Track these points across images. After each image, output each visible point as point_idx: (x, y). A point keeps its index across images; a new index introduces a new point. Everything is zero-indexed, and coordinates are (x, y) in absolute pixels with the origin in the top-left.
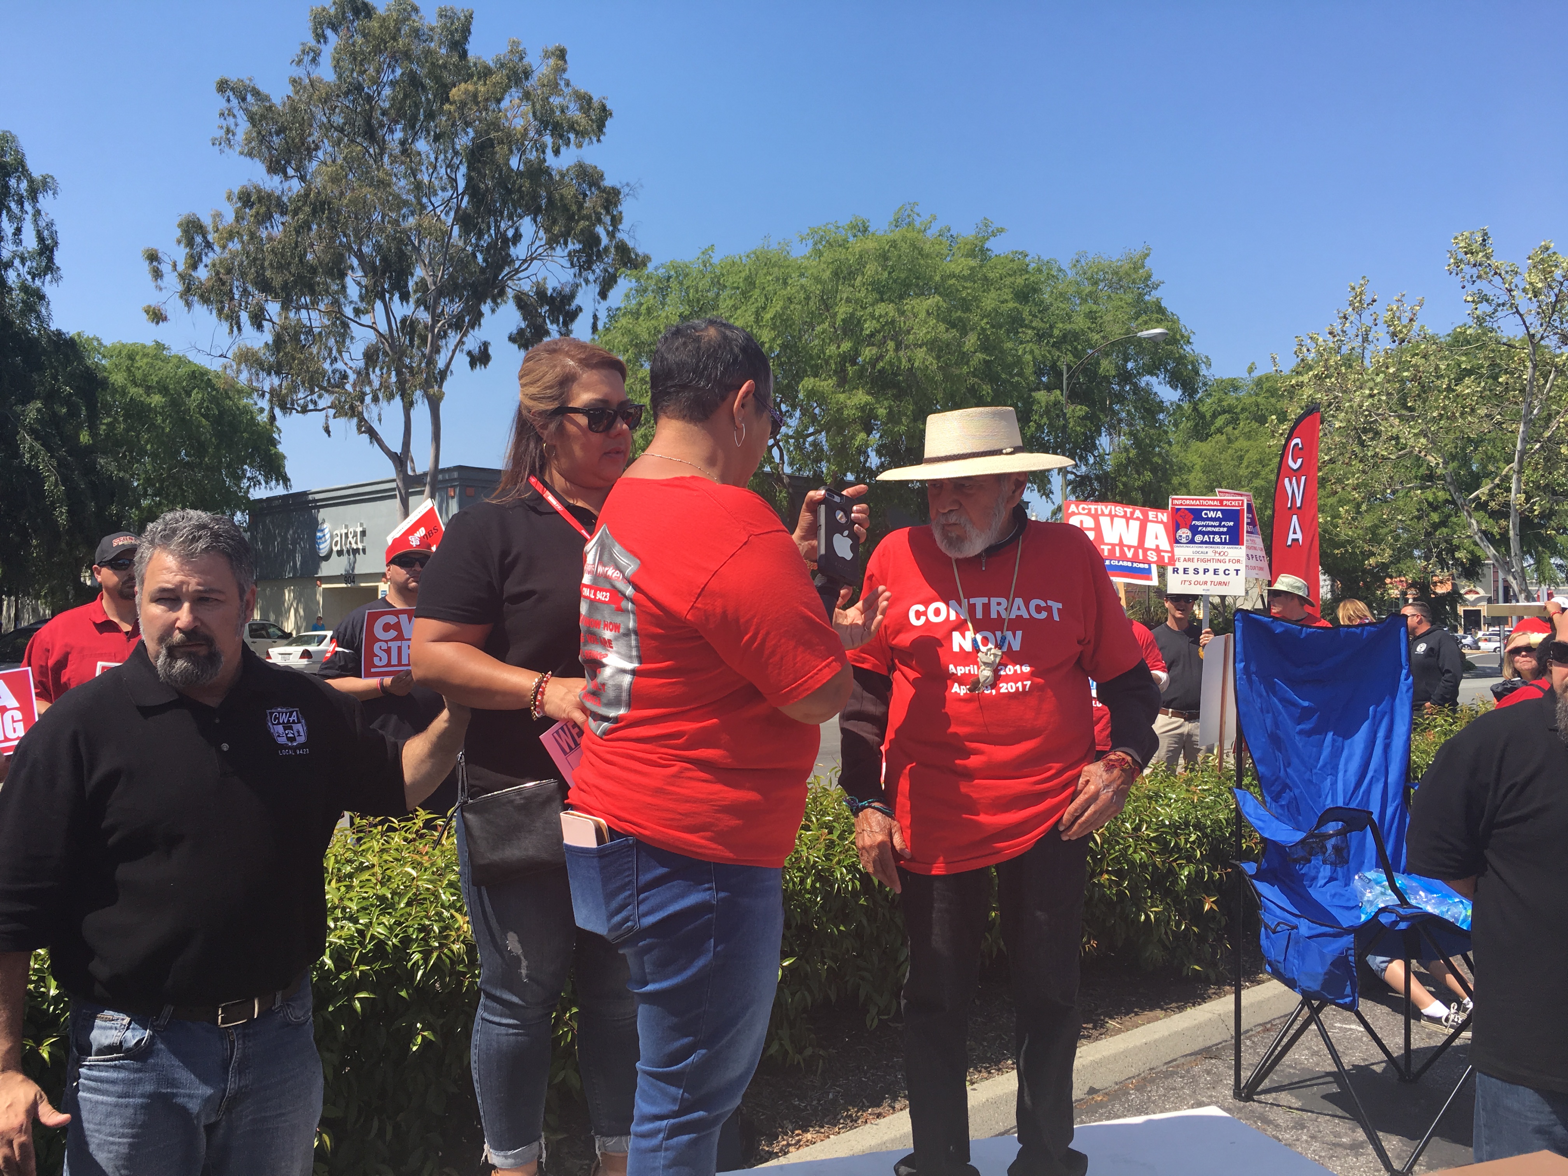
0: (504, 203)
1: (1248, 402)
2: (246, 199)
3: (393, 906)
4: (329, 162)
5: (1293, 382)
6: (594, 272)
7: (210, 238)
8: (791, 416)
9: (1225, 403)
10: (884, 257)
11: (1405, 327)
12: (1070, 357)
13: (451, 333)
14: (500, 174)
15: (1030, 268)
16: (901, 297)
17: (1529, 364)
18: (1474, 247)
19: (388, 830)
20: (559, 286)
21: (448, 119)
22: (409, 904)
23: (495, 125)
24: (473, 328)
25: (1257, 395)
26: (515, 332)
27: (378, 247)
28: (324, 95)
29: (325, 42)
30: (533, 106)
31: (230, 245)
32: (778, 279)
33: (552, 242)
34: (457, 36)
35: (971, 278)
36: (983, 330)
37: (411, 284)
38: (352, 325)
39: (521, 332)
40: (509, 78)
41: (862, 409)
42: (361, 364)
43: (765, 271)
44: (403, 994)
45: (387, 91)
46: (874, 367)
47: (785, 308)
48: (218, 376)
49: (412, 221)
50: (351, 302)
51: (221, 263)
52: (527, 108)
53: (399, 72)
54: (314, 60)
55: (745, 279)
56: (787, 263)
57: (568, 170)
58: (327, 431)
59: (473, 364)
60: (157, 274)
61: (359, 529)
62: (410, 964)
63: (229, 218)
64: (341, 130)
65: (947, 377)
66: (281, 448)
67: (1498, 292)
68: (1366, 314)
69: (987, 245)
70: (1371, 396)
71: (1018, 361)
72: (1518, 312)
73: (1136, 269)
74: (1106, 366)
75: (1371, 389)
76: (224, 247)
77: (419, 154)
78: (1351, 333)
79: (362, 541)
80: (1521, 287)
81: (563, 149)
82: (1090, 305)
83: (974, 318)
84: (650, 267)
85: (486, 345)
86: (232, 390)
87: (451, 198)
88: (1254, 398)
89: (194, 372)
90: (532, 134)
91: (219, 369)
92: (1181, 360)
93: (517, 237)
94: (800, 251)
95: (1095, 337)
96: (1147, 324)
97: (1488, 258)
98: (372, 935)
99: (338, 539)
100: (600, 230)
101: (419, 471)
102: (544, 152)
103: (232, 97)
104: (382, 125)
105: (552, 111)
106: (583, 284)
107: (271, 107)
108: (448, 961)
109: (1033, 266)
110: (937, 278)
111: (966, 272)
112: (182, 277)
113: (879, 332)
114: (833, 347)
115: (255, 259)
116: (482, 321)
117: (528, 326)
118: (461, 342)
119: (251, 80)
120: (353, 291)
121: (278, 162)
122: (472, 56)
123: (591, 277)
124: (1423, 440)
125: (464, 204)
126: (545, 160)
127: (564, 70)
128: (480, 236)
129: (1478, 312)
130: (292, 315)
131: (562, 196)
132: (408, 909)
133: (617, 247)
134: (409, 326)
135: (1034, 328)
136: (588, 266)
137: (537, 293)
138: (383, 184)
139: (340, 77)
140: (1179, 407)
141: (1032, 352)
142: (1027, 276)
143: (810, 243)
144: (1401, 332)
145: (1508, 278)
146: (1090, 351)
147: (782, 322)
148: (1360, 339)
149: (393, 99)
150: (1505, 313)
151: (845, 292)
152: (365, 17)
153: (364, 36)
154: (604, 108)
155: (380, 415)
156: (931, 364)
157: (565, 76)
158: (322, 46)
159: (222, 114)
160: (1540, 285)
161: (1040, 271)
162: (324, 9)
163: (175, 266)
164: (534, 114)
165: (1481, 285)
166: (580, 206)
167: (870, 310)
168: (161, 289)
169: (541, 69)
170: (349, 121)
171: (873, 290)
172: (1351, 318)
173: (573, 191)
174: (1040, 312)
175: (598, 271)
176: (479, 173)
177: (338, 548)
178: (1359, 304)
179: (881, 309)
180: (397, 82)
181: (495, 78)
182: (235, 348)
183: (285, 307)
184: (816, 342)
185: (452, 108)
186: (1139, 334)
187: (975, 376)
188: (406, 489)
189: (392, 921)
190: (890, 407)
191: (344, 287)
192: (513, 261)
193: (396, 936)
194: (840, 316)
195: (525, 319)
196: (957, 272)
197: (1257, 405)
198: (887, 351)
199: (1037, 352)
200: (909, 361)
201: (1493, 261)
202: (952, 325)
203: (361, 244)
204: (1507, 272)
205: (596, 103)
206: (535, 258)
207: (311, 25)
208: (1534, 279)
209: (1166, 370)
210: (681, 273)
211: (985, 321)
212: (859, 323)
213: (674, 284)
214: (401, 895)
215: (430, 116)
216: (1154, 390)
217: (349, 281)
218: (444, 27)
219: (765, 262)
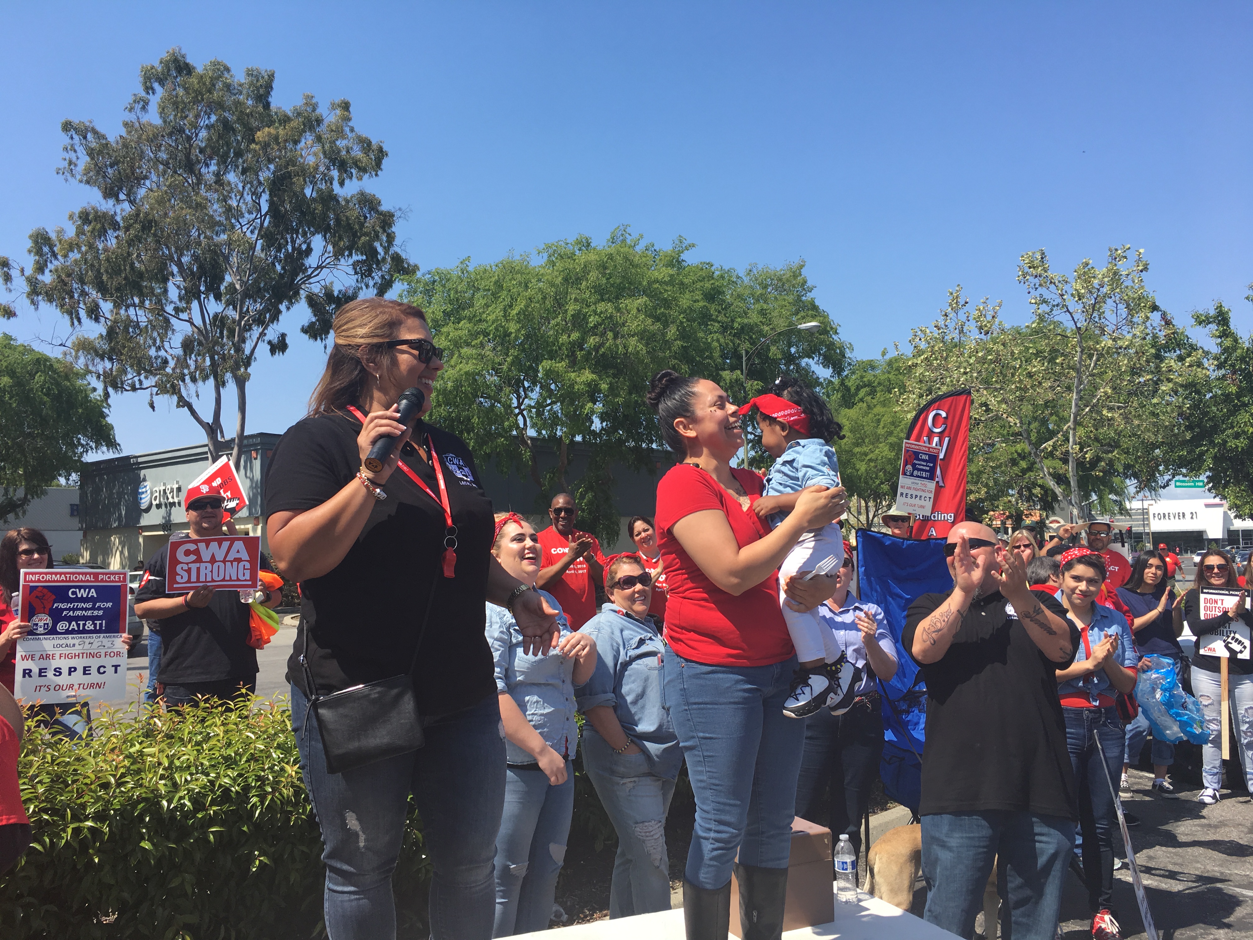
0: (300, 224)
1: (882, 378)
2: (85, 217)
3: (236, 763)
4: (155, 188)
5: (910, 363)
6: (373, 278)
7: (56, 249)
8: (532, 391)
9: (865, 379)
10: (603, 267)
11: (989, 322)
12: (747, 345)
13: (255, 328)
14: (297, 200)
15: (715, 275)
16: (617, 298)
17: (1078, 349)
18: (1036, 263)
19: (226, 711)
20: (343, 289)
21: (254, 156)
22: (248, 761)
23: (292, 162)
24: (273, 322)
25: (889, 373)
26: (307, 324)
27: (196, 258)
28: (151, 136)
29: (153, 93)
30: (323, 147)
31: (71, 255)
32: (520, 283)
33: (338, 254)
34: (262, 91)
35: (671, 282)
36: (682, 323)
37: (222, 288)
38: (173, 321)
39: (312, 325)
40: (304, 124)
41: (589, 385)
42: (180, 352)
43: (510, 277)
44: (245, 829)
45: (203, 134)
46: (597, 352)
47: (527, 306)
48: (58, 361)
49: (224, 237)
50: (172, 302)
51: (62, 269)
52: (317, 148)
53: (214, 118)
54: (144, 108)
55: (495, 283)
56: (527, 271)
57: (352, 197)
58: (152, 406)
59: (273, 351)
60: (8, 278)
61: (175, 486)
62: (249, 806)
63: (71, 232)
64: (166, 164)
65: (654, 359)
66: (109, 420)
67: (1054, 296)
68: (961, 313)
69: (683, 257)
70: (965, 373)
71: (708, 347)
72: (1068, 311)
73: (795, 276)
74: (774, 351)
75: (965, 368)
76: (65, 256)
77: (229, 183)
78: (951, 326)
79: (178, 496)
80: (1070, 293)
81: (347, 182)
82: (762, 304)
83: (673, 313)
84: (419, 274)
85: (283, 336)
86: (69, 374)
87: (256, 218)
88: (886, 376)
89: (38, 359)
90: (322, 169)
91: (60, 356)
92: (831, 346)
93: (309, 250)
94: (538, 262)
95: (766, 328)
96: (804, 319)
97: (1046, 272)
98: (220, 784)
99: (157, 494)
100: (377, 245)
101: (228, 437)
102: (331, 184)
103: (75, 136)
104: (199, 162)
105: (339, 151)
106: (364, 287)
107: (107, 144)
108: (279, 802)
109: (717, 273)
110: (645, 283)
111: (667, 279)
112: (29, 280)
113: (601, 325)
114: (565, 337)
115: (92, 265)
116: (280, 318)
117: (317, 320)
118: (262, 334)
119: (91, 122)
120: (173, 293)
121: (112, 189)
122: (273, 106)
123: (371, 283)
124: (1004, 406)
125: (266, 224)
126: (333, 190)
127: (349, 119)
128: (279, 250)
129: (1039, 311)
130: (122, 312)
131: (347, 218)
132: (247, 765)
133: (393, 258)
134: (219, 321)
135: (719, 322)
136: (369, 273)
137: (326, 294)
138: (200, 206)
139: (165, 122)
140: (830, 382)
141: (718, 340)
142: (712, 281)
143: (545, 255)
144: (986, 326)
145: (1060, 285)
146: (763, 340)
147: (525, 317)
148: (957, 331)
149: (208, 139)
150: (1059, 311)
151: (573, 294)
152: (187, 74)
153: (186, 89)
154: (381, 150)
155: (197, 392)
156: (642, 350)
157: (350, 124)
158: (151, 97)
159: (66, 149)
160: (1083, 291)
161: (722, 277)
162: (153, 67)
163: (22, 271)
164: (324, 153)
165: (1041, 290)
166: (362, 225)
167: (593, 307)
168: (10, 291)
169: (331, 118)
170: (173, 155)
171: (595, 292)
172: (951, 316)
173: (356, 214)
174: (723, 309)
175: (376, 277)
176: (280, 199)
177: (157, 502)
178: (957, 305)
179: (601, 307)
180: (213, 126)
181: (294, 124)
182: (74, 338)
183: (117, 306)
184: (551, 332)
185: (257, 147)
186: (799, 327)
187: (676, 358)
188: (217, 452)
189: (236, 774)
190: (611, 383)
191: (166, 291)
192: (306, 269)
193: (238, 785)
194: (570, 313)
195: (315, 315)
196: (660, 278)
197: (889, 381)
198: (608, 340)
199: (722, 340)
200: (625, 347)
201: (1049, 274)
202: (657, 319)
203: (182, 255)
204: (1059, 282)
205: (374, 146)
206: (325, 267)
207: (142, 79)
208: (1079, 287)
209: (820, 354)
210: (444, 278)
211: (682, 316)
212: (585, 318)
213: (438, 287)
214: (241, 756)
215: (239, 154)
216: (812, 369)
217: (170, 285)
218: (251, 84)
219: (510, 269)
